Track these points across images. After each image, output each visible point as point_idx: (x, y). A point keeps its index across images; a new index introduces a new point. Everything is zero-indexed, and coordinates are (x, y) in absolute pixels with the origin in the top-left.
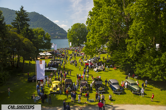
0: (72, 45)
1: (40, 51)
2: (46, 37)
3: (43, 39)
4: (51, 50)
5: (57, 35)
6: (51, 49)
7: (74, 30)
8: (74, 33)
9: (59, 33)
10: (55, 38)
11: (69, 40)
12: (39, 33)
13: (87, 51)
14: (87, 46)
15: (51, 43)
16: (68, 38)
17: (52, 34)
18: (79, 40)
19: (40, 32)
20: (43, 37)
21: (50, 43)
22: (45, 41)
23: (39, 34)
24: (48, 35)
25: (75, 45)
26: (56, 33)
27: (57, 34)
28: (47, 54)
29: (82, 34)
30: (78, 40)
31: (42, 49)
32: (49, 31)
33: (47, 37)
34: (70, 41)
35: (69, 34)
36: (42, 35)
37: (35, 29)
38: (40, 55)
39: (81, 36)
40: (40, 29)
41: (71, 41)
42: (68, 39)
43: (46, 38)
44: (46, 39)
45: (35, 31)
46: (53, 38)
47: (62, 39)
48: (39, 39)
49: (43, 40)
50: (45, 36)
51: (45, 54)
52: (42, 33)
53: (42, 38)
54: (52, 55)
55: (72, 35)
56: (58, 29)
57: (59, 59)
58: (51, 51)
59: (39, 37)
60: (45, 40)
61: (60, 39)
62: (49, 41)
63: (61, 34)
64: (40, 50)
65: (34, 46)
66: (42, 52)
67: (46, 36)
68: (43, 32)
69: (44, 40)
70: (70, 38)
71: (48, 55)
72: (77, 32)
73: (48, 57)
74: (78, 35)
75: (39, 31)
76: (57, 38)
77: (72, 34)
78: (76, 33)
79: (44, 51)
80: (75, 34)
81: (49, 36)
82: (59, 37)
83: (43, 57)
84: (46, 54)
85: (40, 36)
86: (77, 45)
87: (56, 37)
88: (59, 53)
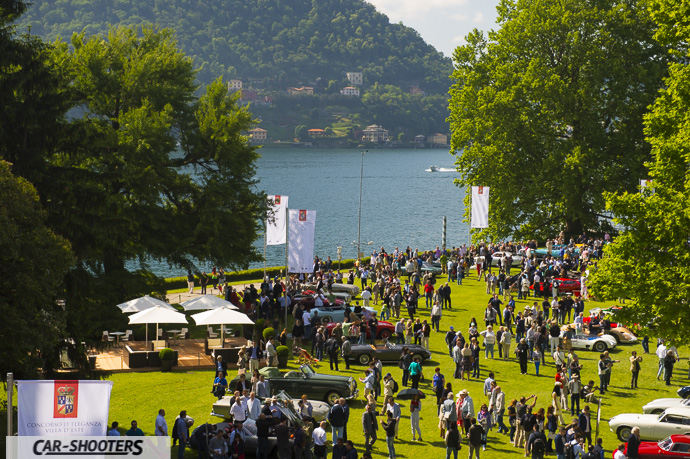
0: (502, 216)
1: (137, 275)
2: (203, 127)
3: (171, 148)
4: (258, 275)
5: (352, 103)
6: (259, 259)
7: (522, 45)
8: (525, 78)
9: (370, 79)
10: (329, 144)
11: (469, 159)
12: (129, 81)
13: (642, 291)
14: (643, 234)
15: (254, 190)
16: (461, 144)
17: (296, 91)
18: (586, 161)
19: (142, 76)
20: (176, 133)
21: (247, 198)
22: (195, 175)
23: (129, 95)
24: (229, 106)
25: (540, 222)
26: (336, 88)
27: (345, 91)
28: (200, 319)
29: (618, 91)
30: (573, 159)
31: (158, 253)
32: (268, 56)
33: (210, 131)
34: (482, 178)
35: (471, 98)
36: (159, 108)
37: (90, 45)
38: (133, 320)
39: (610, 112)
40: (148, 46)
41: (494, 170)
42: (462, 154)
43: (204, 141)
44: (201, 148)
45: (95, 66)
46: (304, 136)
47: (407, 145)
48: (128, 151)
49: (173, 156)
50: (197, 114)
51: (181, 319)
52: (167, 85)
53: (162, 142)
54: (259, 328)
55: (501, 109)
56: (368, 43)
57: (324, 371)
58: (257, 285)
59: (134, 132)
60: (192, 158)
61: (381, 146)
62: (239, 177)
63: (391, 94)
64: (132, 266)
65: (53, 221)
66: (159, 289)
67: (207, 119)
68: (178, 74)
69: (179, 163)
70: (480, 139)
71: (216, 327)
72: (563, 72)
73: (216, 344)
74: (570, 108)
75: (135, 64)
76: (354, 143)
77: (505, 98)
78: (546, 75)
79: (182, 285)
80: (539, 93)
81: (232, 117)
82: (372, 128)
83: (160, 346)
84: (188, 314)
85: (139, 113)
86: (567, 219)
87: (339, 131)
88: (337, 307)
